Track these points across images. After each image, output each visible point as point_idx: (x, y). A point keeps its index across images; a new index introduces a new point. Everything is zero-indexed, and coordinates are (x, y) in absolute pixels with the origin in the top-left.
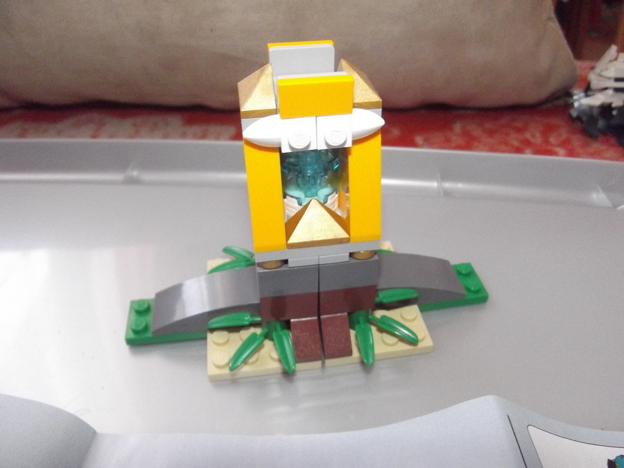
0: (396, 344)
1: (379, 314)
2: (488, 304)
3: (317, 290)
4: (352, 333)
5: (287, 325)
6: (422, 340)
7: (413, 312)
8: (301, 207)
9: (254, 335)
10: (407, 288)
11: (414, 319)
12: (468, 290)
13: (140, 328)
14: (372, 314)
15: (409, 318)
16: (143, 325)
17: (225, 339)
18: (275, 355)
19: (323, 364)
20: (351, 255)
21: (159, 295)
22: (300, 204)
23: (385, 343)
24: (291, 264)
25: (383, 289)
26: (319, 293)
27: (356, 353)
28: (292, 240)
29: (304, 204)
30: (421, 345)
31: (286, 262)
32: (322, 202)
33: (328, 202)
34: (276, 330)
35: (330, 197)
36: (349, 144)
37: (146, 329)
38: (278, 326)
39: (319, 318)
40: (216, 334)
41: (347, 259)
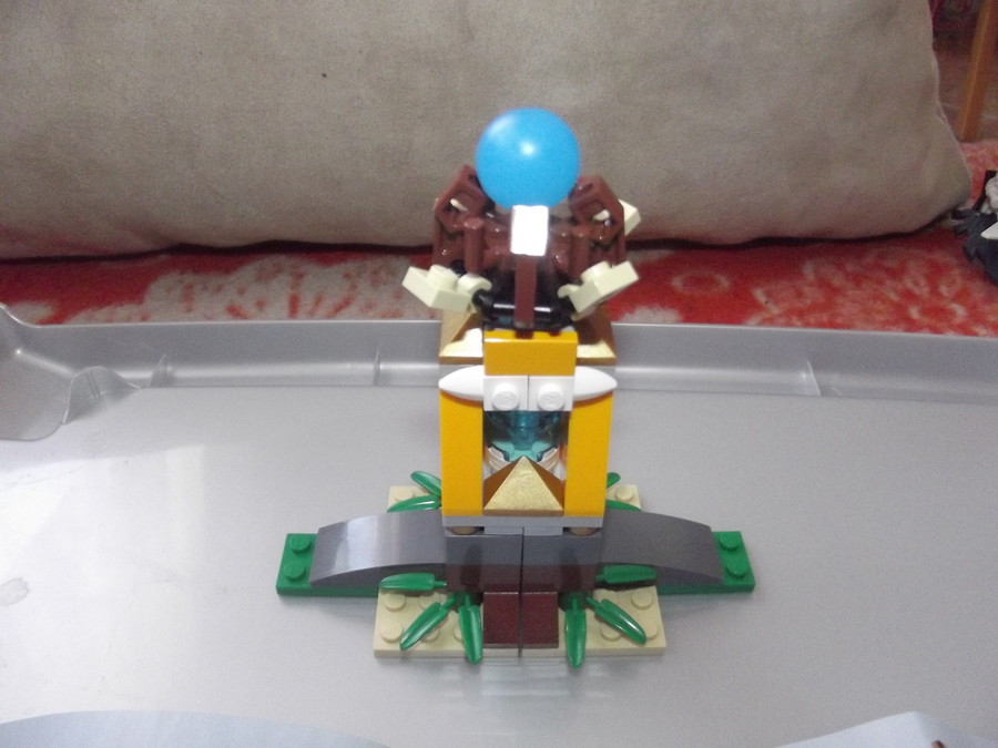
0: (617, 639)
1: (602, 595)
2: (754, 595)
3: (519, 563)
4: (562, 615)
5: (478, 599)
6: (653, 638)
7: (648, 596)
8: (508, 463)
9: (438, 605)
10: (643, 565)
11: (649, 607)
12: (730, 574)
13: (296, 576)
14: (591, 596)
15: (641, 605)
16: (301, 571)
17: (400, 604)
18: (459, 634)
19: (520, 652)
20: (566, 530)
21: (323, 531)
22: (507, 458)
23: (603, 637)
24: (486, 532)
25: (609, 564)
26: (522, 566)
27: (563, 646)
28: (491, 506)
29: (513, 459)
30: (649, 645)
31: (482, 529)
32: (534, 459)
33: (543, 460)
34: (463, 604)
35: (545, 454)
36: (569, 408)
37: (304, 576)
38: (467, 599)
39: (520, 595)
40: (388, 595)
41: (559, 532)
